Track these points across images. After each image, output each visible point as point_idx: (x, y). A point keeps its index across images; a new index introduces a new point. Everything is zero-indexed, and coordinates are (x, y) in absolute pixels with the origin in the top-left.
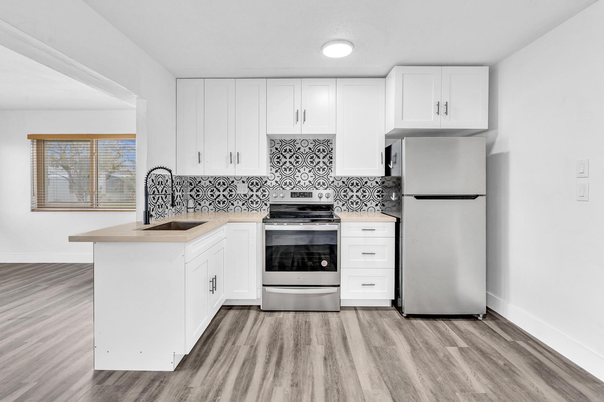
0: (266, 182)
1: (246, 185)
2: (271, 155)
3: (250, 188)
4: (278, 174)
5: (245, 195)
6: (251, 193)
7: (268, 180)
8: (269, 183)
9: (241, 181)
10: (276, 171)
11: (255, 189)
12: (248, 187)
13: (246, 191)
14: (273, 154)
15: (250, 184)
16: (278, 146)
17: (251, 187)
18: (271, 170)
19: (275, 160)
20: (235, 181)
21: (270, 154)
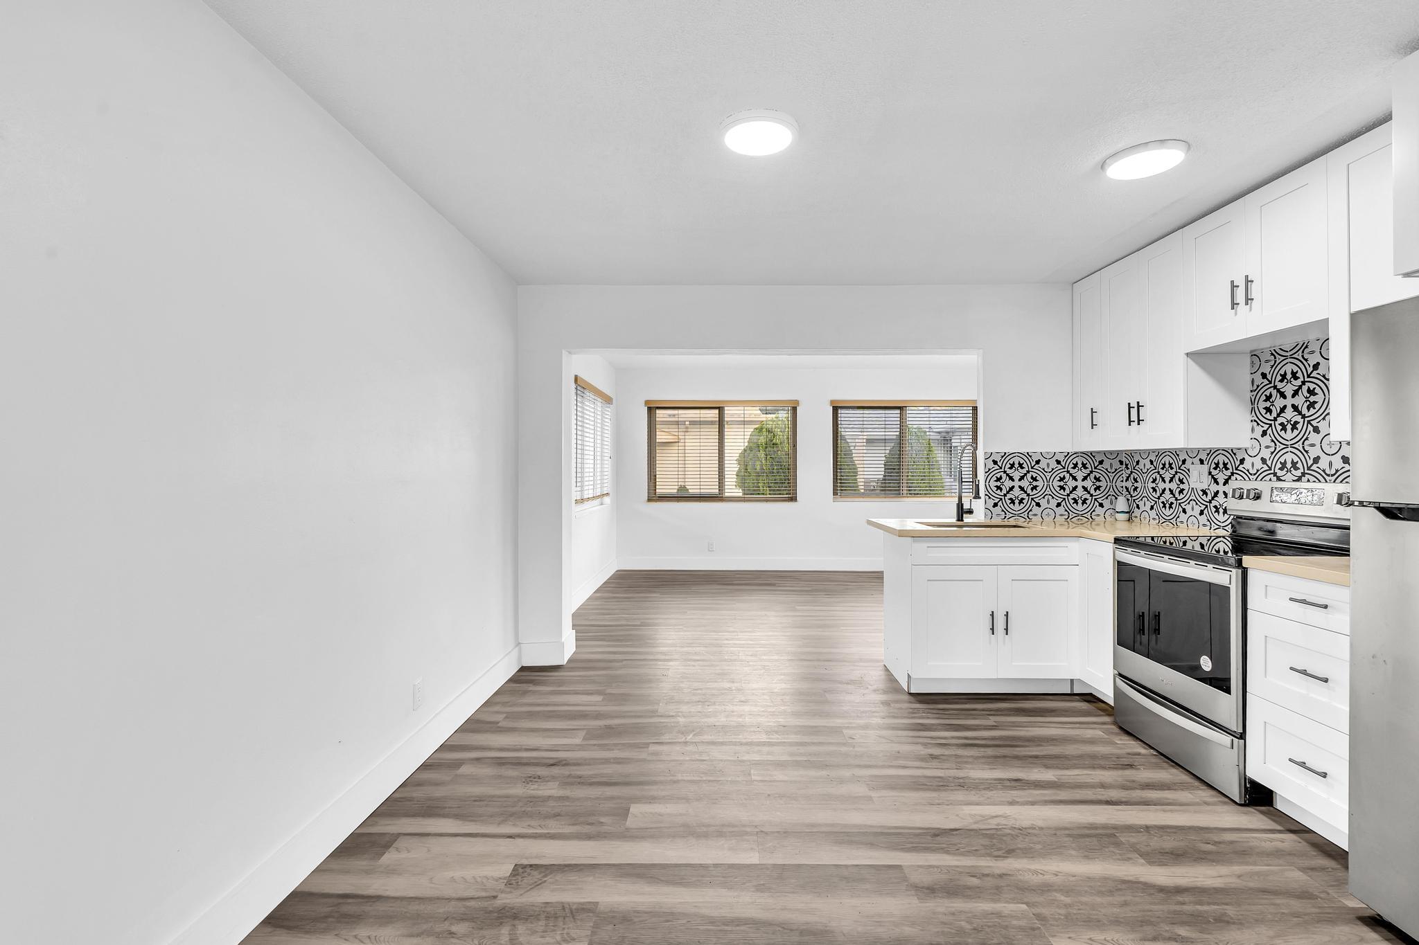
0: (1242, 461)
1: (1205, 468)
2: (1253, 393)
3: (1213, 477)
4: (1266, 441)
5: (1205, 492)
6: (1214, 488)
7: (1246, 457)
8: (1247, 464)
9: (1197, 460)
10: (1264, 433)
11: (1221, 478)
12: (1210, 473)
13: (1205, 482)
14: (1256, 390)
15: (1213, 466)
16: (1266, 369)
17: (1214, 472)
18: (1253, 430)
19: (1262, 405)
20: (1189, 461)
21: (1252, 391)
